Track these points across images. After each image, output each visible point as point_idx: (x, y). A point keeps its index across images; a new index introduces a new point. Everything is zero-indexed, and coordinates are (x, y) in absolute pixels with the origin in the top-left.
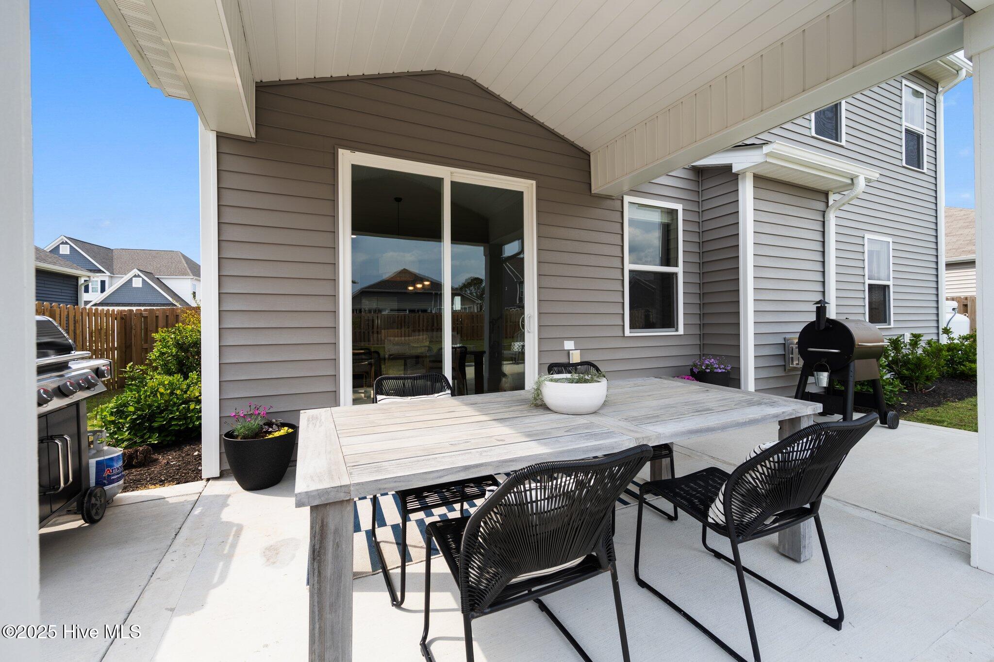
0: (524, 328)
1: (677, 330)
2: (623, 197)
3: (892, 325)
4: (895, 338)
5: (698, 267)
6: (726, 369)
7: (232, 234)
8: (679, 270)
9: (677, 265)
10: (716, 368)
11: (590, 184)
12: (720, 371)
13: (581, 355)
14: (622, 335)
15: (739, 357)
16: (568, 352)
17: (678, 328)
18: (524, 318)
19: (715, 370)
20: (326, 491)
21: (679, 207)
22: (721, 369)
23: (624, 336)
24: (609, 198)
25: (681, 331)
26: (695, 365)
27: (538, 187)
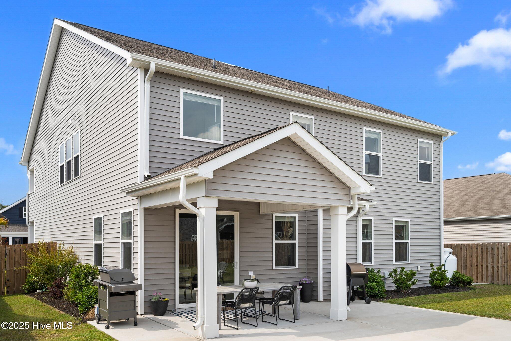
0: (234, 267)
1: (295, 267)
2: (273, 214)
3: (410, 262)
4: (395, 269)
5: (305, 240)
6: (310, 282)
7: (148, 239)
8: (297, 242)
9: (296, 240)
10: (307, 282)
11: (260, 210)
12: (308, 283)
13: (255, 276)
14: (272, 269)
15: (317, 277)
16: (251, 275)
17: (296, 266)
18: (234, 263)
19: (307, 283)
20: (219, 293)
21: (297, 215)
22: (309, 282)
23: (273, 269)
24: (267, 215)
25: (297, 267)
26: (301, 281)
27: (240, 214)
